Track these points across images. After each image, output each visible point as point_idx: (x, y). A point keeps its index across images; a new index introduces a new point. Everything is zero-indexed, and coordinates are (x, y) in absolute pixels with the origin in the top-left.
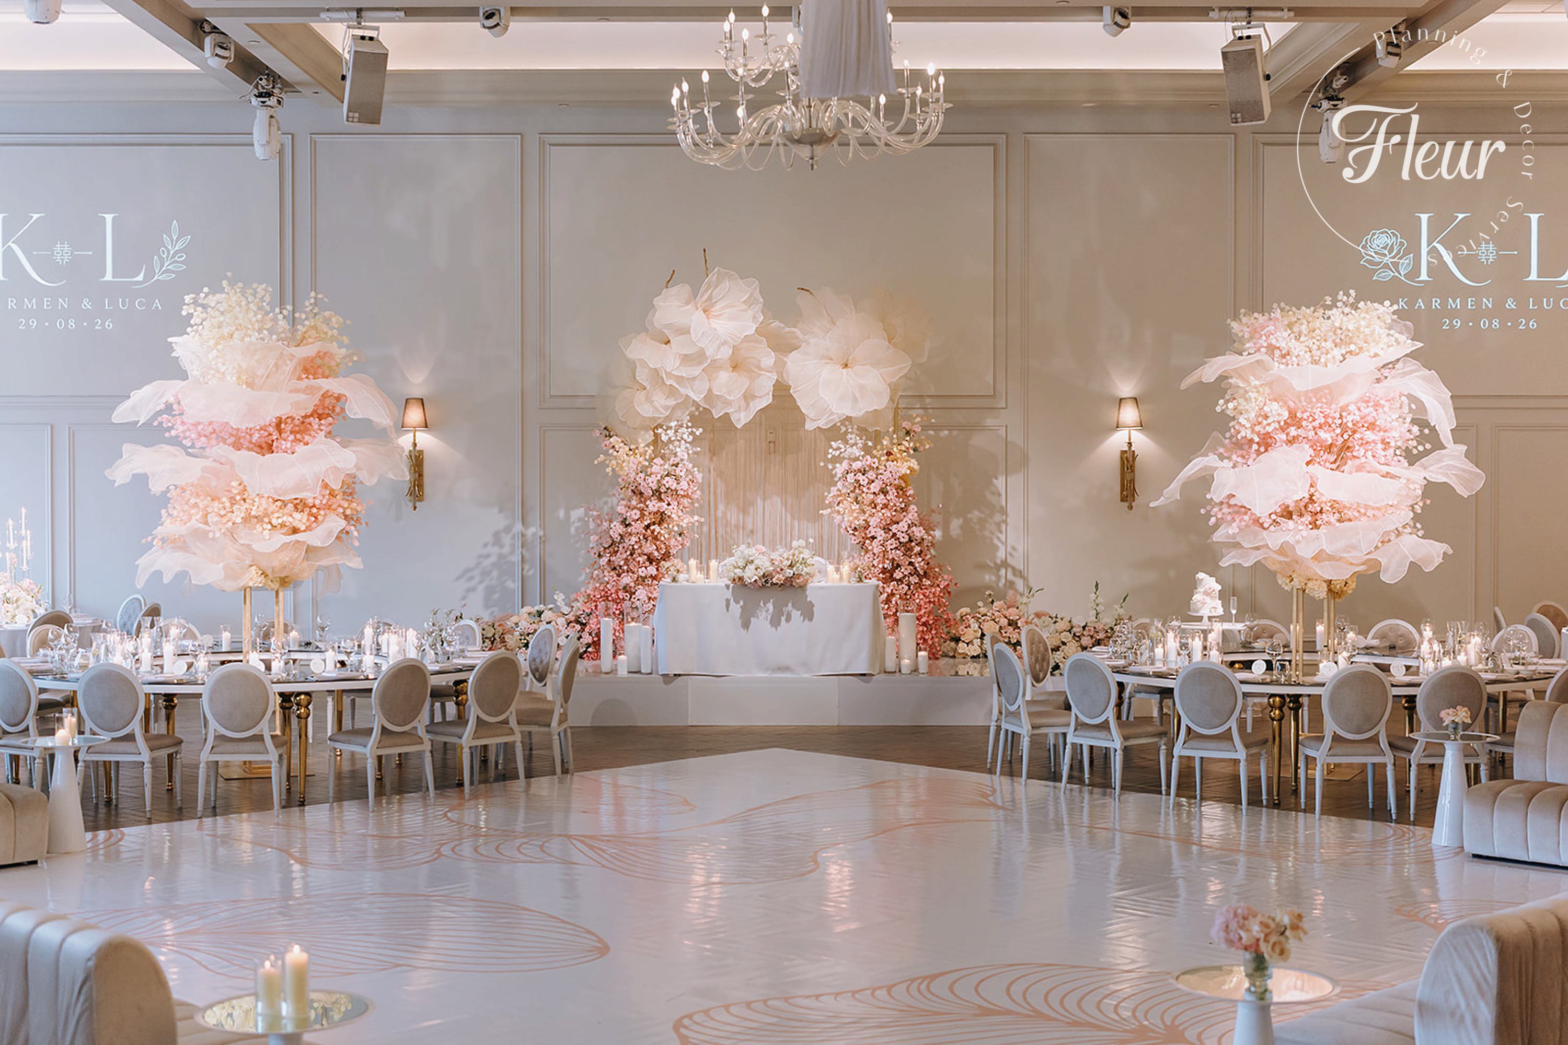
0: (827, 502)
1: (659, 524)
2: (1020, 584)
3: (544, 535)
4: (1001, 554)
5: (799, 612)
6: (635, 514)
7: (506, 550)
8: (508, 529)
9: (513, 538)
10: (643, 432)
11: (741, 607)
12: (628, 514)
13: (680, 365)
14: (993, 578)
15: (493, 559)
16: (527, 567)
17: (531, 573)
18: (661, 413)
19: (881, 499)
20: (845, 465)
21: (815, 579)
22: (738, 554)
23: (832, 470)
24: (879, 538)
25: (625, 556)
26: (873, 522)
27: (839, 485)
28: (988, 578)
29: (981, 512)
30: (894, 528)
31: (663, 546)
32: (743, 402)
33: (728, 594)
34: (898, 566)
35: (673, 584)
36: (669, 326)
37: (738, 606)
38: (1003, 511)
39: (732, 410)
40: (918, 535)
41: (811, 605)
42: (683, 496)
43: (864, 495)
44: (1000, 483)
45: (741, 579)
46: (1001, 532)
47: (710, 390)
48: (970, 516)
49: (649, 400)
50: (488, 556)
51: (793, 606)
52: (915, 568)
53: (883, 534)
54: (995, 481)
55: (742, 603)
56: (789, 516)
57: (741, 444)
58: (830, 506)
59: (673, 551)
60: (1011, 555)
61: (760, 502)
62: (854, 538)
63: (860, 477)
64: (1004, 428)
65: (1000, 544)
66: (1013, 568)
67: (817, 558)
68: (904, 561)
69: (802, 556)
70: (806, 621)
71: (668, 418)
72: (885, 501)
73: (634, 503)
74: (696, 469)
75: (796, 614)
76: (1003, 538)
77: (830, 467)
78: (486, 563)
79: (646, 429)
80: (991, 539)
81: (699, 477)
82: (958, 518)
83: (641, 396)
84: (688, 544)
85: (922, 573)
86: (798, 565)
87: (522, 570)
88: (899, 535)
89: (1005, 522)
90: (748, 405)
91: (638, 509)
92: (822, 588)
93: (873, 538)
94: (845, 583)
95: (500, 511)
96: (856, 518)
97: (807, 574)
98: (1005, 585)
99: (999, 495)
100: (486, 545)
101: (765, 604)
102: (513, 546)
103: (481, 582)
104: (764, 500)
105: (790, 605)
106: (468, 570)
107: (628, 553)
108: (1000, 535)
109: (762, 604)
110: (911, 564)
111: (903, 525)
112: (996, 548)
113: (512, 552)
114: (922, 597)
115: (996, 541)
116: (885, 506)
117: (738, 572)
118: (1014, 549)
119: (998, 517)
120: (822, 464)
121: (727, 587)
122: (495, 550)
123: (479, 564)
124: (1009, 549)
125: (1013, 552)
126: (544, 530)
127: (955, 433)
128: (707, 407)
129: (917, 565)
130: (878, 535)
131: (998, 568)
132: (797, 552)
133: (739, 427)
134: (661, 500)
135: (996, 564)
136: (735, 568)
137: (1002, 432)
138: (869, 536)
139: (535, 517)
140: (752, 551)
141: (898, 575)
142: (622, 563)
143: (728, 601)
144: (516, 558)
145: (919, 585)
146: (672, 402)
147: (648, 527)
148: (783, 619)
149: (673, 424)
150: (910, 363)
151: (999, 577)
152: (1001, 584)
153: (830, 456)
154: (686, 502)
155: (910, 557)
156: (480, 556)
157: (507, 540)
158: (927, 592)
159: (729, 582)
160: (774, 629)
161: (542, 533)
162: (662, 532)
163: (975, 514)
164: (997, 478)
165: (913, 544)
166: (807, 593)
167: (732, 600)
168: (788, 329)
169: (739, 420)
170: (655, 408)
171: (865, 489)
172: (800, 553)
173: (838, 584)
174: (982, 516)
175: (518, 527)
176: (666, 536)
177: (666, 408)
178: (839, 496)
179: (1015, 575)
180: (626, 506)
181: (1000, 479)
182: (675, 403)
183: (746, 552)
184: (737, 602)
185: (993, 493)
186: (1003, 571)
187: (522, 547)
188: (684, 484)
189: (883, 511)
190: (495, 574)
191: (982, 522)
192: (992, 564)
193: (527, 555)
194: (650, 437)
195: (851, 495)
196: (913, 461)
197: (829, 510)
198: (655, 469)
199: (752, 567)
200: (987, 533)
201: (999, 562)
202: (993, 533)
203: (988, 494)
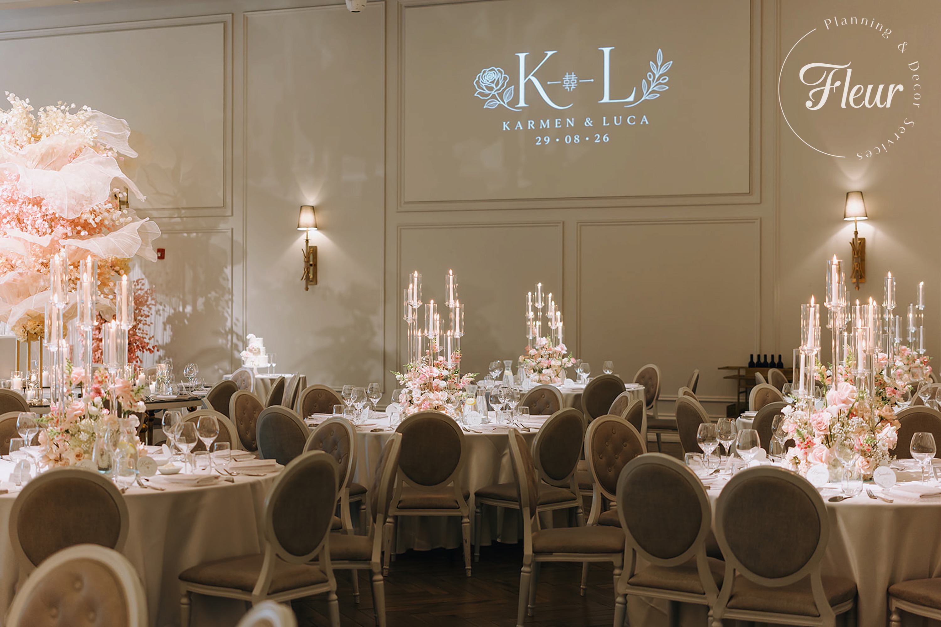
2: (242, 346)
4: (229, 324)
14: (224, 341)
28: (221, 341)
29: (216, 292)
38: (230, 292)
44: (228, 271)
46: (229, 307)
48: (209, 296)
54: (224, 269)
60: (235, 324)
64: (231, 230)
65: (228, 316)
66: (237, 334)
76: (230, 311)
80: (223, 312)
82: (202, 297)
89: (231, 300)
98: (232, 346)
99: (228, 280)
108: (228, 310)
112: (226, 319)
115: (226, 314)
118: (237, 320)
119: (228, 297)
124: (234, 320)
125: (237, 322)
127: (199, 234)
131: (227, 333)
135: (225, 331)
137: (229, 233)
151: (227, 340)
152: (230, 345)
163: (213, 294)
164: (226, 268)
174: (217, 295)
179: (237, 338)
181: (229, 268)
185: (224, 279)
186: (230, 337)
191: (217, 300)
192: (223, 331)
200: (220, 309)
201: (228, 329)
202: (224, 308)
203: (221, 280)
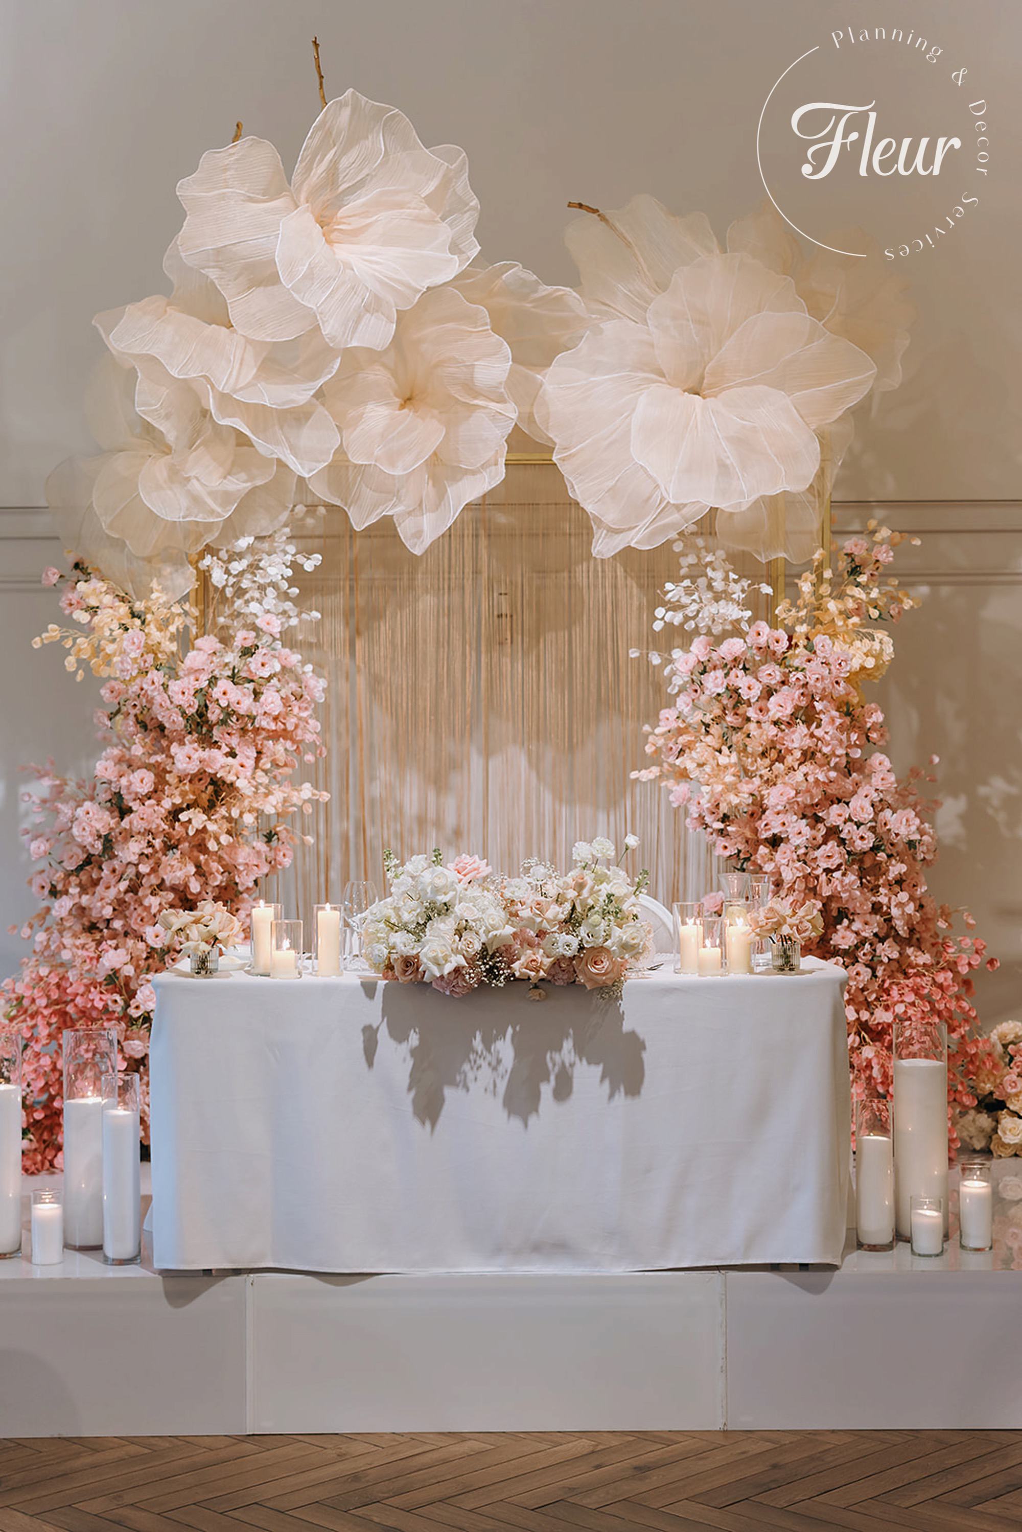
0: (649, 749)
1: (210, 808)
5: (598, 1070)
6: (142, 781)
10: (167, 570)
11: (413, 1052)
12: (124, 781)
13: (256, 377)
18: (212, 512)
19: (798, 737)
20: (698, 648)
21: (644, 962)
22: (400, 884)
23: (663, 666)
24: (796, 841)
25: (112, 894)
26: (775, 798)
27: (683, 703)
30: (834, 815)
31: (215, 866)
32: (429, 490)
33: (373, 1012)
34: (843, 914)
35: (200, 981)
36: (221, 256)
37: (404, 1049)
39: (400, 509)
40: (903, 831)
41: (635, 1044)
42: (275, 736)
43: (752, 726)
45: (410, 963)
47: (341, 451)
48: (983, 791)
49: (177, 476)
51: (579, 1050)
52: (889, 920)
53: (807, 831)
55: (414, 1039)
56: (548, 798)
57: (427, 603)
58: (656, 759)
59: (245, 881)
61: (476, 761)
62: (721, 842)
63: (741, 680)
67: (644, 899)
68: (860, 901)
69: (605, 889)
70: (620, 1096)
71: (232, 528)
72: (808, 742)
73: (138, 750)
74: (309, 668)
75: (587, 1076)
77: (656, 660)
79: (177, 560)
81: (317, 686)
82: (956, 796)
83: (159, 468)
84: (287, 862)
85: (903, 932)
86: (595, 918)
88: (847, 830)
90: (441, 495)
91: (148, 767)
92: (668, 990)
93: (775, 842)
94: (738, 975)
96: (732, 788)
97: (625, 947)
101: (488, 1043)
104: (487, 754)
105: (568, 1045)
107: (123, 886)
109: (478, 1043)
110: (876, 908)
111: (860, 806)
114: (910, 998)
116: (808, 755)
117: (403, 943)
120: (634, 654)
121: (369, 989)
127: (945, 591)
128: (338, 503)
129: (895, 912)
130: (791, 830)
132: (589, 878)
133: (418, 551)
134: (207, 741)
136: (393, 927)
138: (765, 835)
140: (447, 874)
141: (843, 938)
142: (108, 912)
143: (370, 1035)
145: (901, 967)
146: (239, 485)
147: (174, 814)
148: (547, 1090)
149: (244, 542)
150: (876, 370)
153: (658, 626)
154: (279, 749)
155: (875, 890)
158: (925, 981)
159: (371, 974)
160: (516, 1123)
162: (212, 827)
163: (997, 787)
165: (882, 856)
166: (623, 1005)
167: (383, 1034)
168: (545, 290)
169: (418, 534)
170: (196, 500)
171: (751, 713)
172: (600, 879)
173: (713, 978)
176: (225, 839)
177: (225, 498)
178: (680, 732)
180: (120, 761)
182: (248, 485)
183: (427, 877)
184: (399, 1036)
188: (272, 700)
189: (804, 769)
194: (187, 582)
195: (714, 729)
196: (880, 635)
197: (655, 771)
198: (194, 659)
199: (444, 927)
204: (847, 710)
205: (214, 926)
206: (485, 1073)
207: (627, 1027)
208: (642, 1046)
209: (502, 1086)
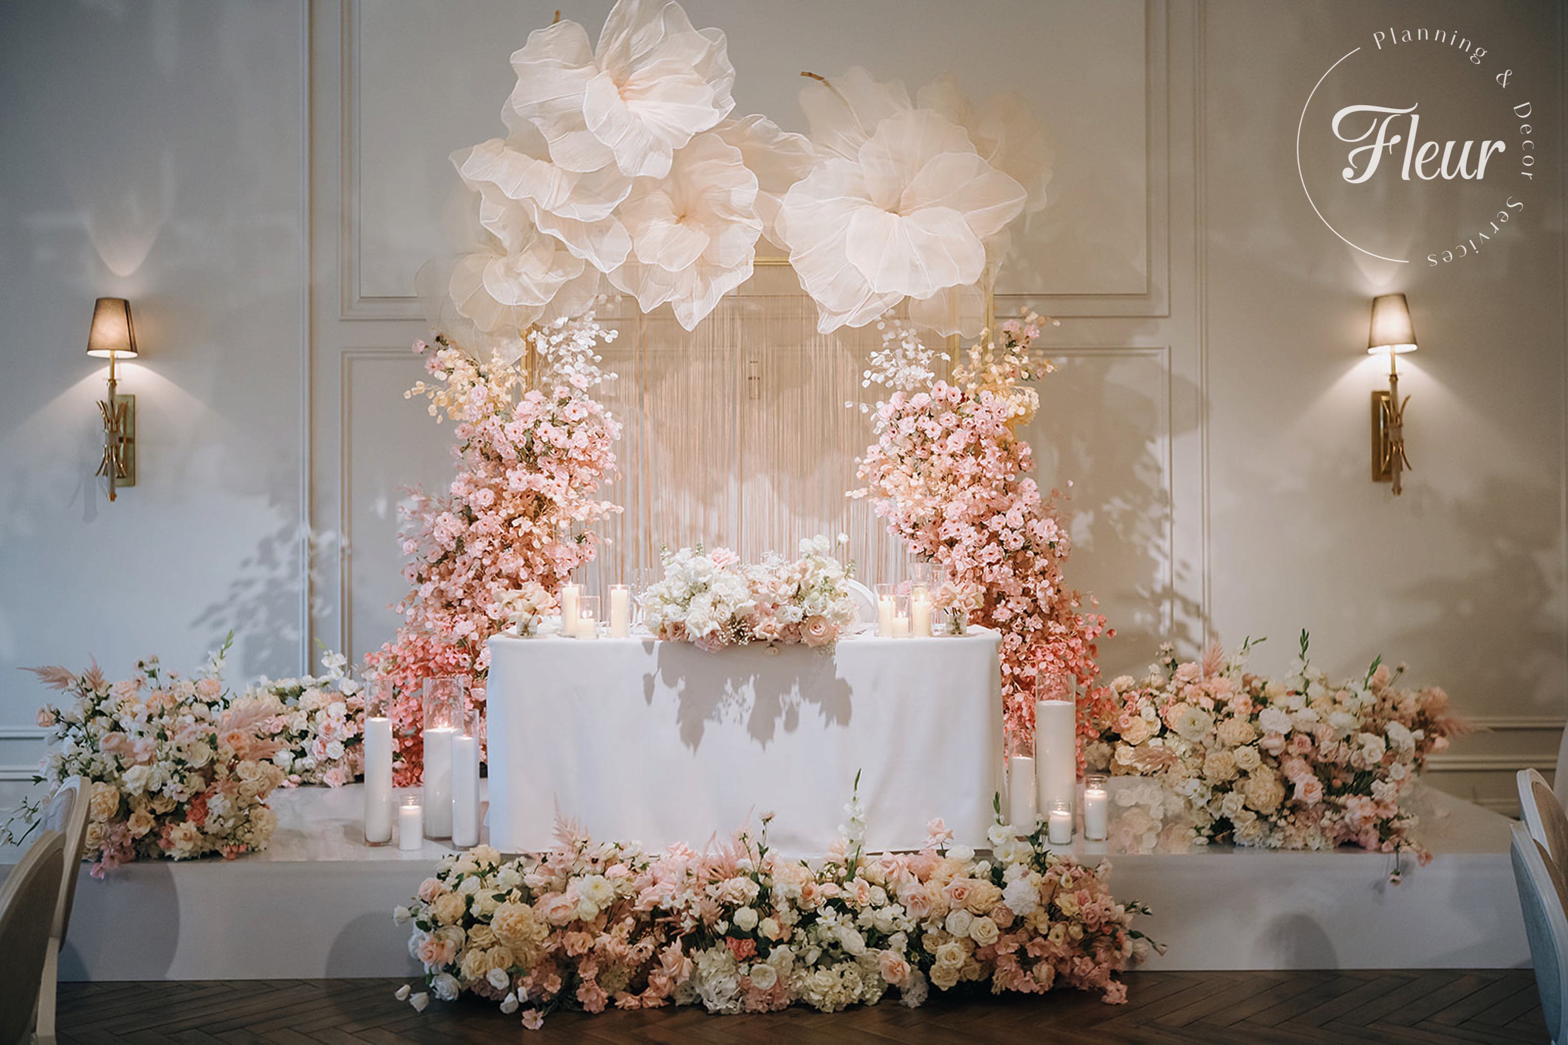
0: (859, 475)
1: (535, 518)
2: (1196, 629)
3: (350, 546)
4: (1162, 575)
5: (818, 706)
6: (485, 497)
7: (283, 572)
8: (285, 535)
9: (295, 551)
10: (505, 341)
11: (681, 695)
12: (472, 497)
13: (570, 198)
14: (1149, 618)
15: (259, 588)
16: (319, 602)
17: (327, 611)
18: (537, 299)
19: (968, 466)
20: (896, 400)
21: (852, 628)
22: (671, 569)
23: (869, 414)
24: (967, 542)
25: (463, 580)
26: (952, 510)
27: (884, 441)
28: (1140, 618)
29: (1126, 500)
30: (995, 523)
31: (539, 560)
32: (698, 283)
33: (651, 664)
34: (1001, 596)
35: (524, 641)
36: (543, 108)
37: (674, 692)
38: (1166, 499)
39: (677, 297)
40: (1045, 535)
41: (844, 689)
42: (581, 464)
43: (934, 457)
44: (1159, 449)
45: (678, 628)
46: (1161, 535)
47: (632, 254)
48: (1106, 508)
49: (511, 272)
50: (249, 583)
51: (804, 693)
52: (1035, 601)
53: (975, 535)
54: (1150, 446)
55: (681, 685)
56: (786, 511)
57: (696, 367)
58: (864, 482)
59: (561, 571)
60: (1180, 577)
61: (733, 486)
62: (912, 543)
63: (927, 424)
64: (1166, 351)
65: (1160, 559)
66: (1186, 603)
67: (853, 584)
68: (1013, 586)
69: (822, 573)
70: (834, 725)
71: (552, 310)
72: (976, 470)
73: (482, 474)
74: (609, 414)
75: (809, 712)
76: (1166, 546)
77: (864, 409)
78: (248, 595)
80: (1145, 550)
81: (615, 428)
82: (1086, 511)
83: (498, 266)
84: (593, 557)
85: (1046, 610)
86: (815, 594)
87: (311, 607)
88: (1005, 535)
89: (1169, 517)
90: (707, 287)
91: (490, 487)
92: (868, 648)
93: (951, 543)
94: (921, 637)
95: (272, 503)
96: (919, 503)
97: (837, 616)
98: (1170, 630)
99: (1159, 470)
100: (246, 563)
101: (736, 687)
102: (293, 564)
103: (239, 628)
104: (741, 479)
105: (795, 689)
106: (214, 609)
107: (471, 574)
108: (1160, 542)
109: (729, 688)
110: (1026, 592)
111: (1014, 517)
112: (1155, 565)
113: (293, 576)
114: (1050, 657)
115: (1153, 553)
116: (976, 479)
117: (673, 613)
118: (1185, 566)
119: (1156, 511)
120: (848, 405)
121: (648, 646)
122: (261, 573)
123: (233, 597)
124: (1176, 566)
125: (1184, 573)
126: (350, 537)
127: (1078, 361)
128: (630, 292)
129: (1039, 595)
130: (963, 535)
131: (1157, 599)
132: (810, 565)
133: (689, 328)
134: (534, 468)
135: (1153, 593)
136: (666, 601)
137: (1162, 359)
138: (944, 538)
139: (332, 512)
140: (706, 562)
141: (1001, 613)
142: (460, 594)
143: (649, 681)
144: (300, 586)
145: (1044, 636)
146: (557, 278)
147: (508, 522)
148: (779, 722)
149: (560, 322)
150: (1026, 196)
151: (1159, 617)
152: (1164, 628)
153: (866, 384)
154: (584, 473)
155: (1025, 578)
156: (236, 584)
157: (283, 554)
158: (1061, 646)
159: (651, 636)
160: (757, 745)
161: (345, 542)
162: (536, 530)
163: (1116, 505)
164: (1153, 441)
165: (1030, 554)
166: (837, 659)
167: (658, 680)
168: (784, 135)
169: (690, 315)
170: (525, 290)
171: (934, 448)
172: (819, 566)
173: (903, 639)
174: (1128, 507)
175: (304, 531)
176: (546, 540)
177: (547, 288)
178: (882, 462)
179: (1187, 611)
180: (469, 482)
181: (1159, 441)
182: (565, 279)
183: (691, 563)
184: (670, 682)
185: (1146, 467)
186: (1166, 607)
187: (311, 566)
188: (581, 438)
189: (972, 489)
190: (262, 614)
191: (1128, 519)
192: (1146, 594)
193: (319, 580)
194: (518, 350)
195: (907, 460)
196: (1029, 391)
197: (864, 491)
198: (524, 407)
199: (703, 601)
200: (1136, 538)
201: (1158, 588)
202: (1148, 538)
203: (1138, 469)
204: (1004, 446)
205: (534, 601)
206: (734, 709)
207: (838, 675)
208: (849, 691)
209: (747, 717)
